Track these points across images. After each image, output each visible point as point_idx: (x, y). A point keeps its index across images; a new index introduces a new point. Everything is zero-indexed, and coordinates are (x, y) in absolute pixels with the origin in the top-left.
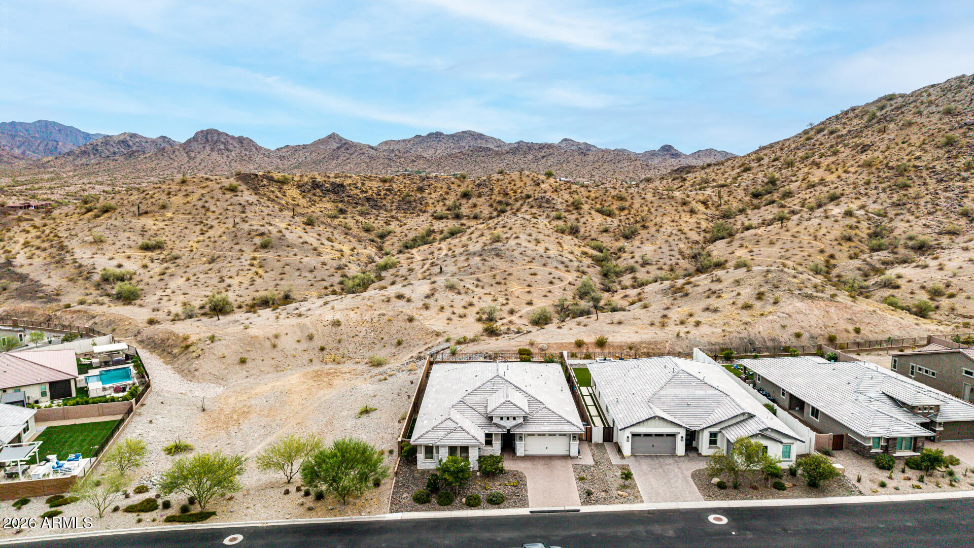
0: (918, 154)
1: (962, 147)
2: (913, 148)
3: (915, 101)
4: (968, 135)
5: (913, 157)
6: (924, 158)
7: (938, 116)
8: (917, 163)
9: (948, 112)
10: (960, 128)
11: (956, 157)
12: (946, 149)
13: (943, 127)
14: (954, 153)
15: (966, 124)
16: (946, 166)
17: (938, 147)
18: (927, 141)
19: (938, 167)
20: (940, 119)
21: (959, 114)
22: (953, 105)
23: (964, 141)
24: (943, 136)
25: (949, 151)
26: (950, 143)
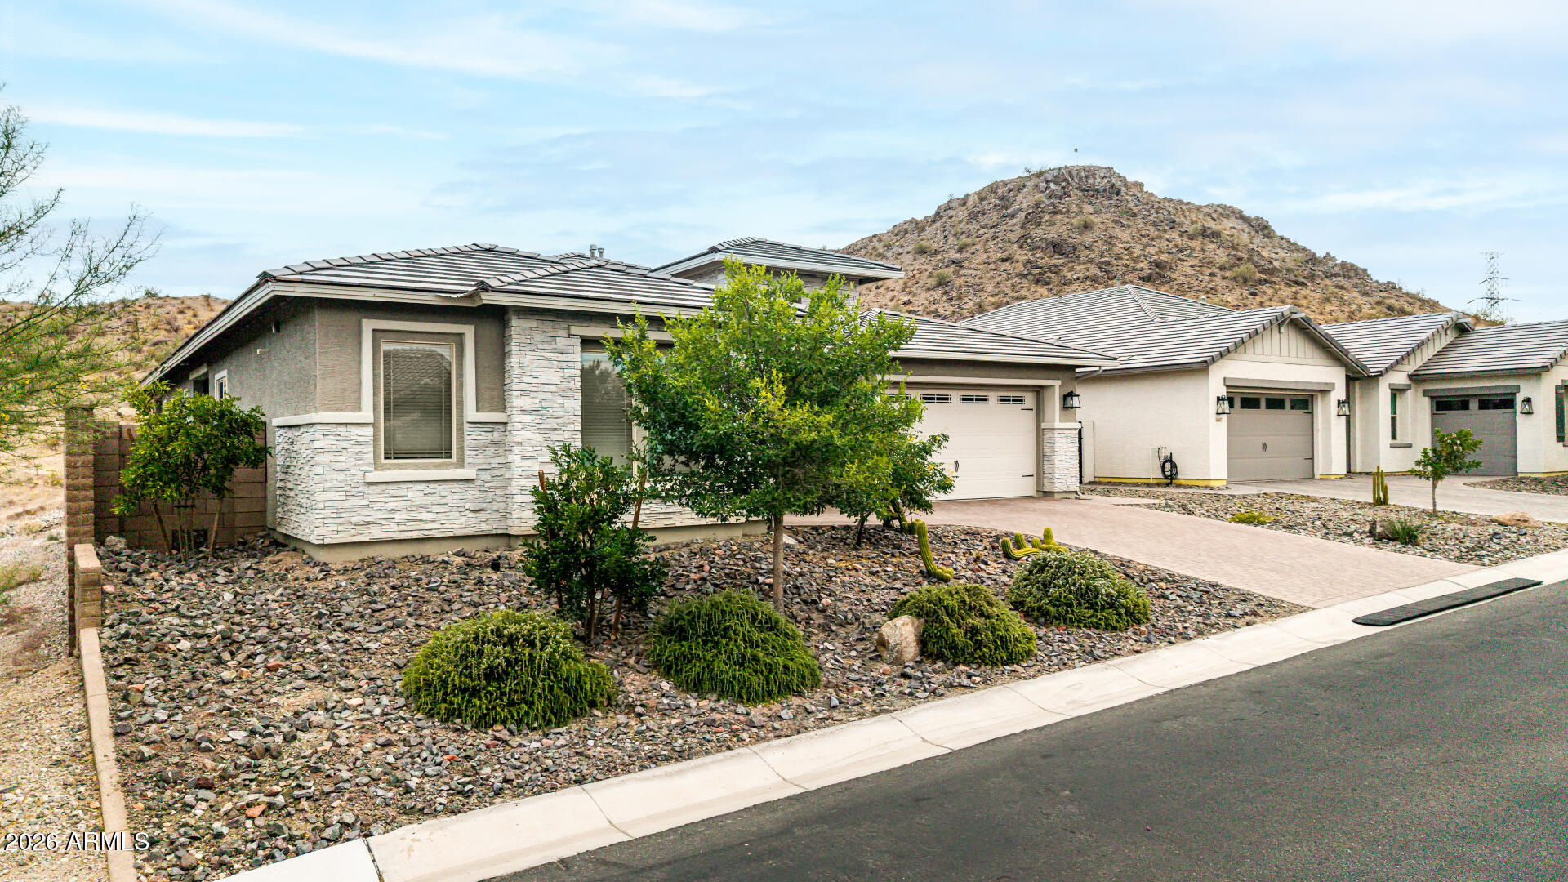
0: (906, 299)
1: (960, 287)
2: (895, 293)
3: (865, 247)
4: (961, 273)
5: (901, 302)
6: (916, 303)
7: (910, 256)
8: (910, 307)
9: (922, 251)
10: (947, 266)
11: (960, 298)
12: (941, 290)
13: (923, 267)
14: (953, 294)
15: (953, 262)
16: (952, 309)
17: (928, 289)
18: (910, 284)
19: (941, 311)
20: (915, 260)
21: (936, 253)
22: (925, 244)
23: (959, 281)
24: (930, 277)
25: (946, 293)
26: (942, 283)
